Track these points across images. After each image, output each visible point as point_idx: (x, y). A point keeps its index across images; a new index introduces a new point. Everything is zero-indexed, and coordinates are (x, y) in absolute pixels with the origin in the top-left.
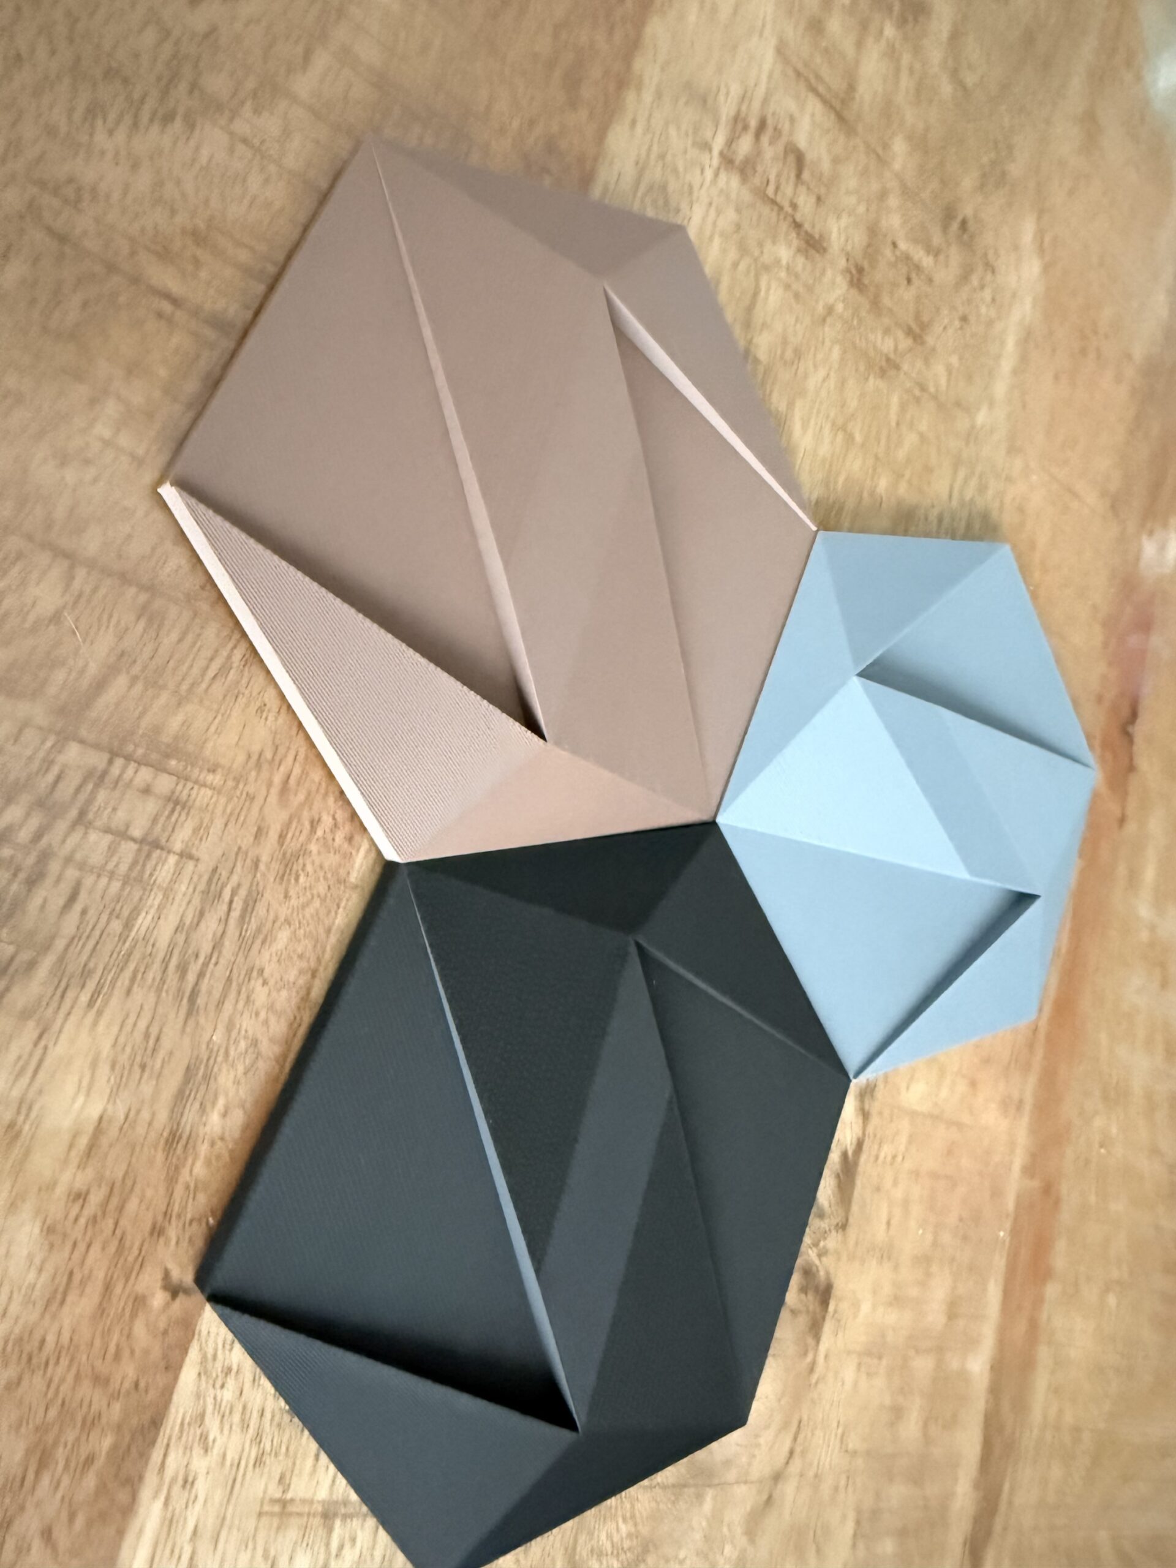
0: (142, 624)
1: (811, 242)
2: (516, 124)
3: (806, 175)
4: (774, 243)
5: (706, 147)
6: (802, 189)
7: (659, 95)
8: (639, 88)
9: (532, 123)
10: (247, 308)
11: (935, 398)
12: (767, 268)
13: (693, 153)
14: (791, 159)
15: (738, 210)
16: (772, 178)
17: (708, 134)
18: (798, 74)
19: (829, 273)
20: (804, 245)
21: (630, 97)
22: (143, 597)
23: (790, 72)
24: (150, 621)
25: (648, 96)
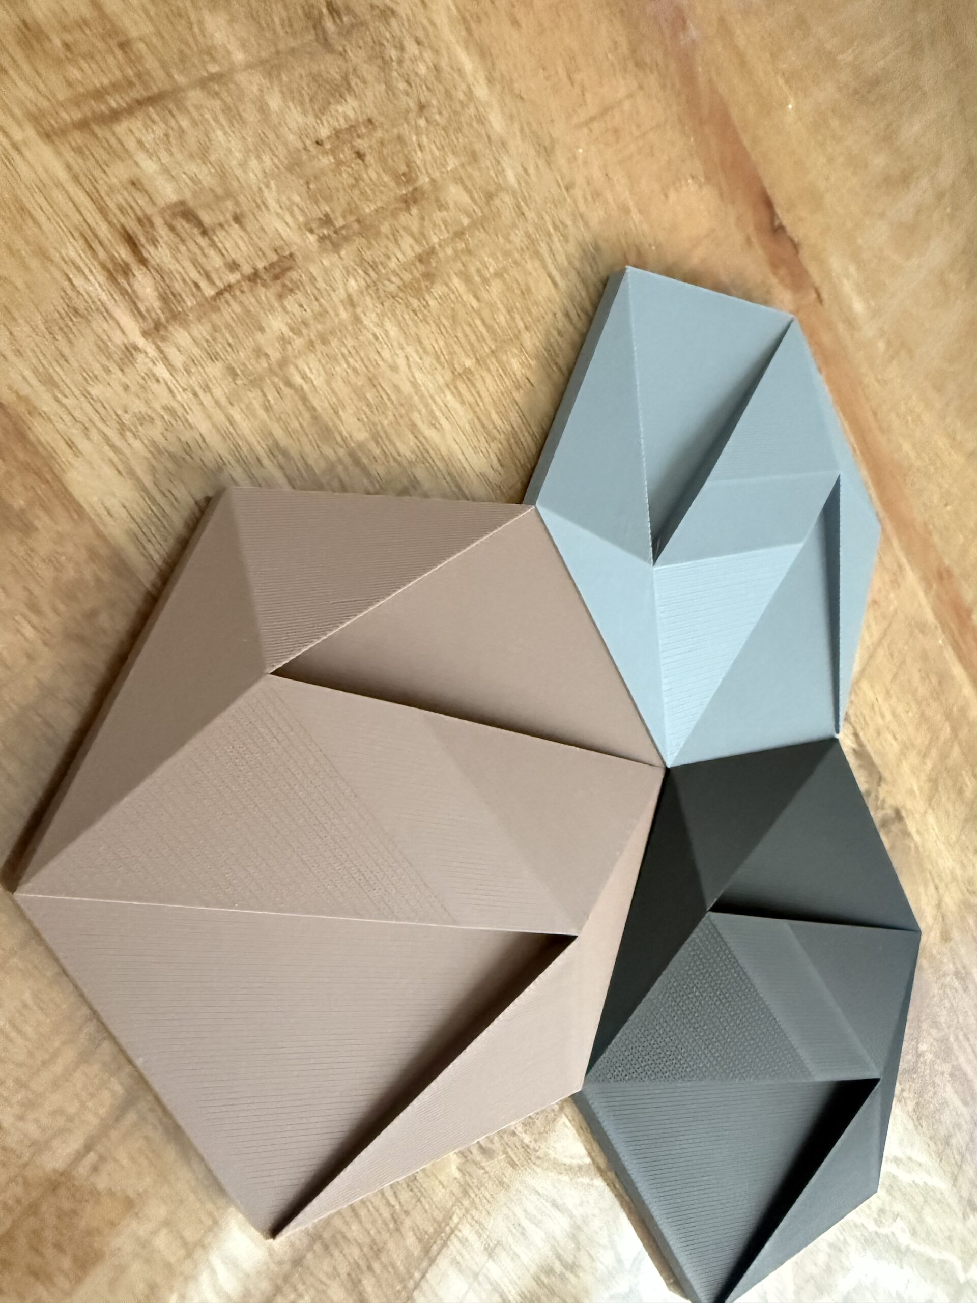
0: (336, 1253)
1: (278, 270)
2: (29, 632)
3: (206, 218)
4: (262, 330)
5: (130, 351)
6: (220, 236)
7: (49, 382)
8: (33, 411)
9: (34, 607)
10: (119, 1068)
11: (474, 225)
12: (283, 363)
13: (132, 378)
14: (181, 224)
15: (214, 357)
16: (194, 275)
17: (118, 338)
18: (83, 125)
19: (314, 270)
20: (277, 287)
21: (40, 431)
22: (318, 1247)
23: (78, 138)
24: (336, 1244)
25: (45, 402)
